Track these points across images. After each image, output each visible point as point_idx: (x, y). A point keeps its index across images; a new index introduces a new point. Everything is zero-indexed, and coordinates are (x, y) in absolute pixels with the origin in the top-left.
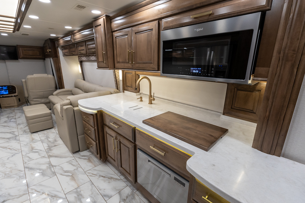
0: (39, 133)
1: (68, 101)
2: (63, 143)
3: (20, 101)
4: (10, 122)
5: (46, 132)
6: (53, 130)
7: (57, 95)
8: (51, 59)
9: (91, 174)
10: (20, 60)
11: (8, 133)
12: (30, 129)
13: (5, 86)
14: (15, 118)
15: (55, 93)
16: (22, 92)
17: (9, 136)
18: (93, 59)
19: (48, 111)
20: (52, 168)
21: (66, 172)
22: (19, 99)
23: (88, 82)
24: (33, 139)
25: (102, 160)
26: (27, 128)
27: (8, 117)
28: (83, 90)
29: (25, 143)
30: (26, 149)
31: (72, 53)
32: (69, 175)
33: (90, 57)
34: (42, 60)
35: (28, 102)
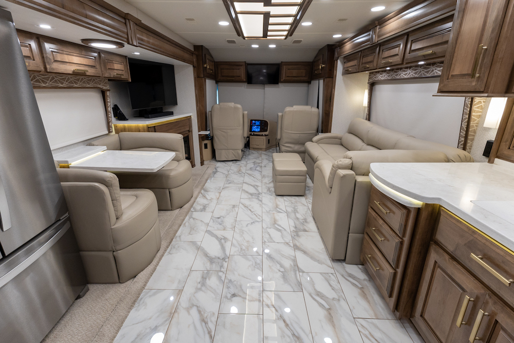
0: (285, 198)
1: (347, 162)
2: (316, 230)
3: (269, 143)
4: (256, 170)
5: (294, 200)
6: (303, 199)
7: (318, 142)
8: (321, 82)
9: (367, 333)
10: (280, 84)
11: (252, 185)
12: (275, 187)
13: (258, 120)
14: (261, 167)
15: (315, 139)
16: (274, 132)
17: (252, 190)
18: (406, 77)
19: (303, 168)
20: (297, 272)
21: (319, 294)
22: (269, 140)
23: (378, 124)
24: (277, 206)
25: (398, 314)
26: (272, 185)
27: (254, 163)
28: (365, 140)
29: (268, 210)
30: (267, 219)
31: (364, 65)
32: (323, 305)
33: (400, 72)
34: (306, 85)
35: (278, 146)
